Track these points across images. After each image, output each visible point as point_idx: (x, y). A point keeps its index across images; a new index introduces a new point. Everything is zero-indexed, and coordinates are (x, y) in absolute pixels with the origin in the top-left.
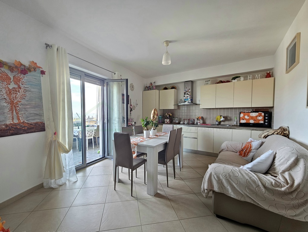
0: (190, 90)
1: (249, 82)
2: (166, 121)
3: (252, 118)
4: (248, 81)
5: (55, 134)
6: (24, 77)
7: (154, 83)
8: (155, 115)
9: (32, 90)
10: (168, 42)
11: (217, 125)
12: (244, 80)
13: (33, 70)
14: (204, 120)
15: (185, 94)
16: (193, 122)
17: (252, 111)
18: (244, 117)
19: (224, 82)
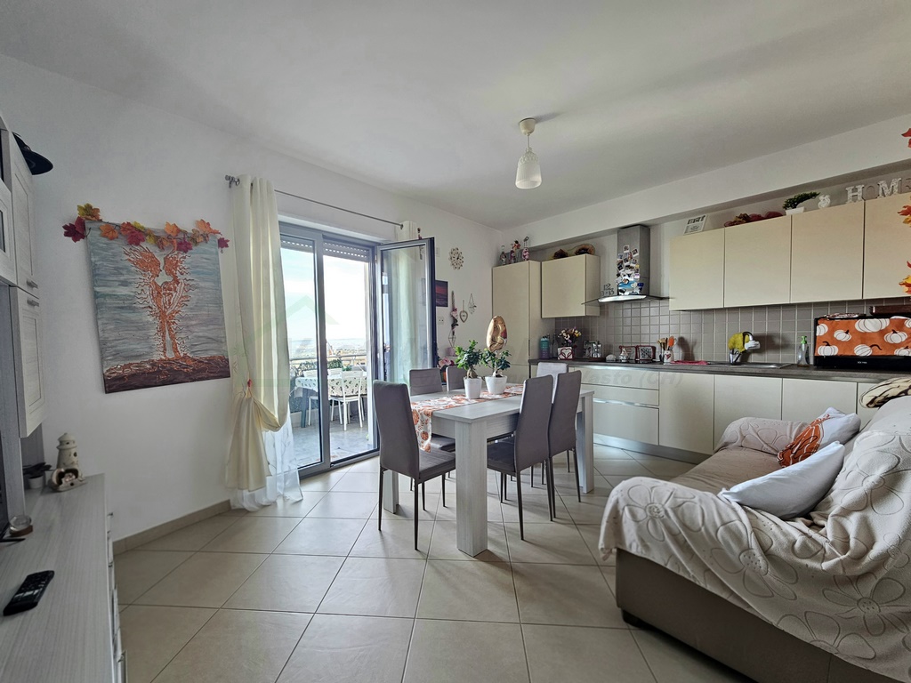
0: (637, 254)
1: (852, 208)
2: (561, 353)
3: (864, 338)
4: (849, 205)
5: (249, 383)
6: (185, 258)
7: (526, 240)
8: (497, 335)
9: (202, 284)
10: (530, 123)
11: (735, 363)
12: (830, 206)
13: (201, 239)
14: (689, 349)
15: (620, 268)
16: (649, 356)
17: (869, 315)
18: (832, 337)
19: (758, 218)
